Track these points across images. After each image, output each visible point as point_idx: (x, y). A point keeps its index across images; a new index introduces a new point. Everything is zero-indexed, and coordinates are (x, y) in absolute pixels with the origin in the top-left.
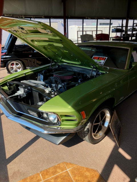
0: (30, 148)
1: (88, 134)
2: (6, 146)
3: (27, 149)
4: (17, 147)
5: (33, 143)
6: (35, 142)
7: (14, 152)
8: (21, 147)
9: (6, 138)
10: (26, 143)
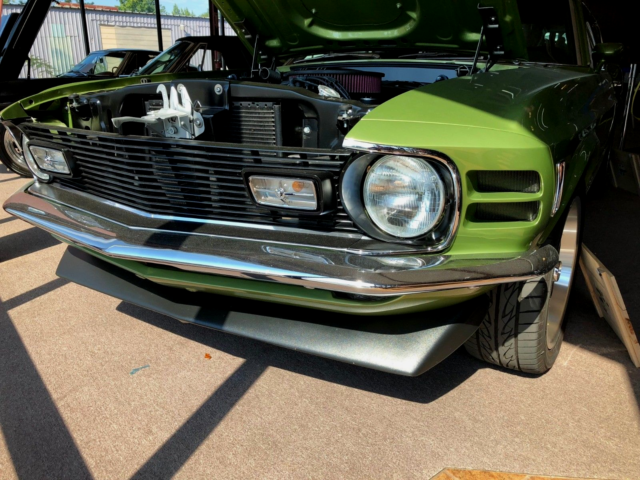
0: (226, 431)
1: (539, 311)
2: (79, 438)
3: (213, 438)
4: (150, 432)
5: (232, 405)
6: (241, 402)
7: (143, 461)
8: (173, 431)
9: (69, 399)
10: (194, 409)
